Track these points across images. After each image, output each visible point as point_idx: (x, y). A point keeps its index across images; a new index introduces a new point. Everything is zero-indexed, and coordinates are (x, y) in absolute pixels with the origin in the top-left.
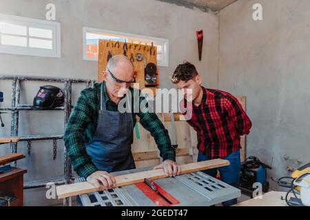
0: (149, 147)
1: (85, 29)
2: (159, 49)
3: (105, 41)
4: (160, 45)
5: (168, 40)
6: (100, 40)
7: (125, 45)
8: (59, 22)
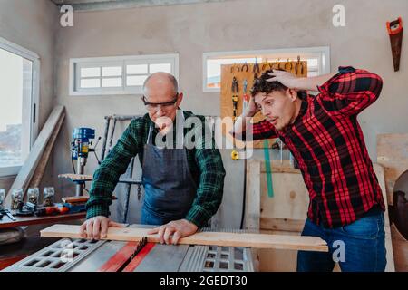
0: (292, 213)
1: (205, 55)
2: (312, 63)
3: (229, 65)
4: (313, 57)
5: (327, 49)
6: (222, 65)
7: (257, 66)
8: (178, 52)
